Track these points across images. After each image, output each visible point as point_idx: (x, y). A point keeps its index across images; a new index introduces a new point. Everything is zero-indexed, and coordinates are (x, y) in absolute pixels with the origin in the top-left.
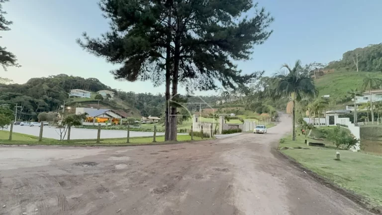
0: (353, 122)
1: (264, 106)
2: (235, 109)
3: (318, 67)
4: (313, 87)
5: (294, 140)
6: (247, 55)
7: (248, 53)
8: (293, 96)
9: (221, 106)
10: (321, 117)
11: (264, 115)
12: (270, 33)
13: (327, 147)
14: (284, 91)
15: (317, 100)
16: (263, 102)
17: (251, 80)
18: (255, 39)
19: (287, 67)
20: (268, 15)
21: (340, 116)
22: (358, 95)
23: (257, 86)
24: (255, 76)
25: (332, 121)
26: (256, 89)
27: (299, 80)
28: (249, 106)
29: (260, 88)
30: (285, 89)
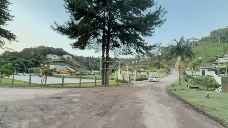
0: (217, 74)
1: (161, 64)
2: (144, 66)
3: (194, 41)
4: (192, 52)
5: (180, 84)
6: (151, 33)
7: (152, 32)
8: (179, 58)
9: (135, 64)
10: (196, 71)
11: (161, 69)
12: (165, 21)
13: (201, 89)
14: (173, 55)
15: (194, 61)
16: (161, 62)
17: (153, 48)
18: (156, 24)
19: (176, 40)
20: (164, 9)
21: (209, 71)
22: (220, 57)
23: (157, 52)
24: (156, 46)
25: (203, 73)
26: (157, 54)
27: (183, 48)
28: (152, 64)
29: (159, 53)
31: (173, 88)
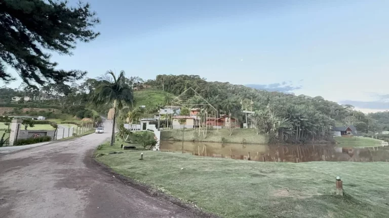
0: (157, 128)
1: (87, 110)
2: (46, 110)
3: (140, 81)
4: (132, 98)
5: (112, 145)
6: (65, 47)
7: (69, 46)
8: (115, 103)
9: (22, 104)
10: (137, 124)
11: (86, 120)
12: (96, 35)
13: (137, 149)
14: (107, 97)
15: (135, 109)
16: (86, 105)
17: (68, 78)
18: (77, 33)
19: (112, 74)
20: (94, 14)
21: (150, 123)
22: (161, 108)
23: (82, 87)
24: (74, 75)
25: (144, 128)
26: (80, 90)
27: (121, 89)
28: (68, 108)
29: (85, 90)
30: (108, 95)
31: (100, 152)
